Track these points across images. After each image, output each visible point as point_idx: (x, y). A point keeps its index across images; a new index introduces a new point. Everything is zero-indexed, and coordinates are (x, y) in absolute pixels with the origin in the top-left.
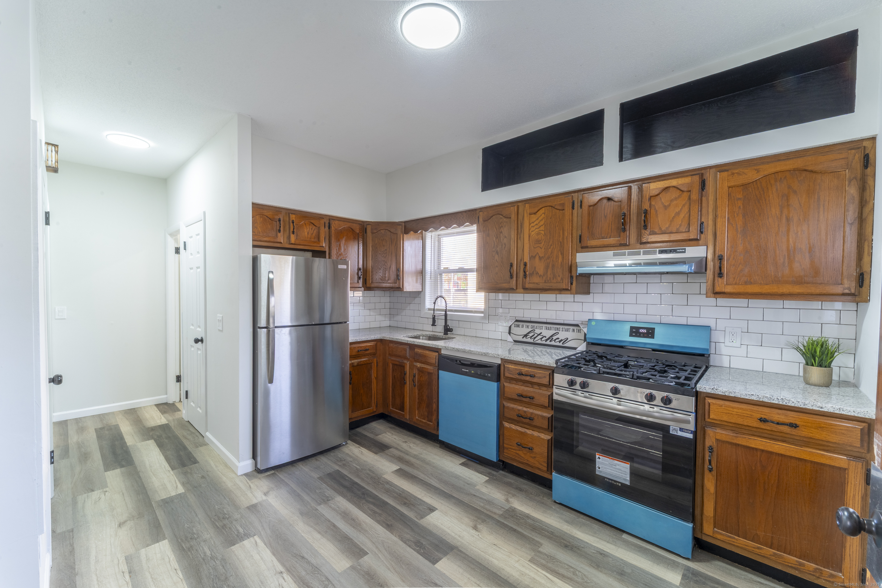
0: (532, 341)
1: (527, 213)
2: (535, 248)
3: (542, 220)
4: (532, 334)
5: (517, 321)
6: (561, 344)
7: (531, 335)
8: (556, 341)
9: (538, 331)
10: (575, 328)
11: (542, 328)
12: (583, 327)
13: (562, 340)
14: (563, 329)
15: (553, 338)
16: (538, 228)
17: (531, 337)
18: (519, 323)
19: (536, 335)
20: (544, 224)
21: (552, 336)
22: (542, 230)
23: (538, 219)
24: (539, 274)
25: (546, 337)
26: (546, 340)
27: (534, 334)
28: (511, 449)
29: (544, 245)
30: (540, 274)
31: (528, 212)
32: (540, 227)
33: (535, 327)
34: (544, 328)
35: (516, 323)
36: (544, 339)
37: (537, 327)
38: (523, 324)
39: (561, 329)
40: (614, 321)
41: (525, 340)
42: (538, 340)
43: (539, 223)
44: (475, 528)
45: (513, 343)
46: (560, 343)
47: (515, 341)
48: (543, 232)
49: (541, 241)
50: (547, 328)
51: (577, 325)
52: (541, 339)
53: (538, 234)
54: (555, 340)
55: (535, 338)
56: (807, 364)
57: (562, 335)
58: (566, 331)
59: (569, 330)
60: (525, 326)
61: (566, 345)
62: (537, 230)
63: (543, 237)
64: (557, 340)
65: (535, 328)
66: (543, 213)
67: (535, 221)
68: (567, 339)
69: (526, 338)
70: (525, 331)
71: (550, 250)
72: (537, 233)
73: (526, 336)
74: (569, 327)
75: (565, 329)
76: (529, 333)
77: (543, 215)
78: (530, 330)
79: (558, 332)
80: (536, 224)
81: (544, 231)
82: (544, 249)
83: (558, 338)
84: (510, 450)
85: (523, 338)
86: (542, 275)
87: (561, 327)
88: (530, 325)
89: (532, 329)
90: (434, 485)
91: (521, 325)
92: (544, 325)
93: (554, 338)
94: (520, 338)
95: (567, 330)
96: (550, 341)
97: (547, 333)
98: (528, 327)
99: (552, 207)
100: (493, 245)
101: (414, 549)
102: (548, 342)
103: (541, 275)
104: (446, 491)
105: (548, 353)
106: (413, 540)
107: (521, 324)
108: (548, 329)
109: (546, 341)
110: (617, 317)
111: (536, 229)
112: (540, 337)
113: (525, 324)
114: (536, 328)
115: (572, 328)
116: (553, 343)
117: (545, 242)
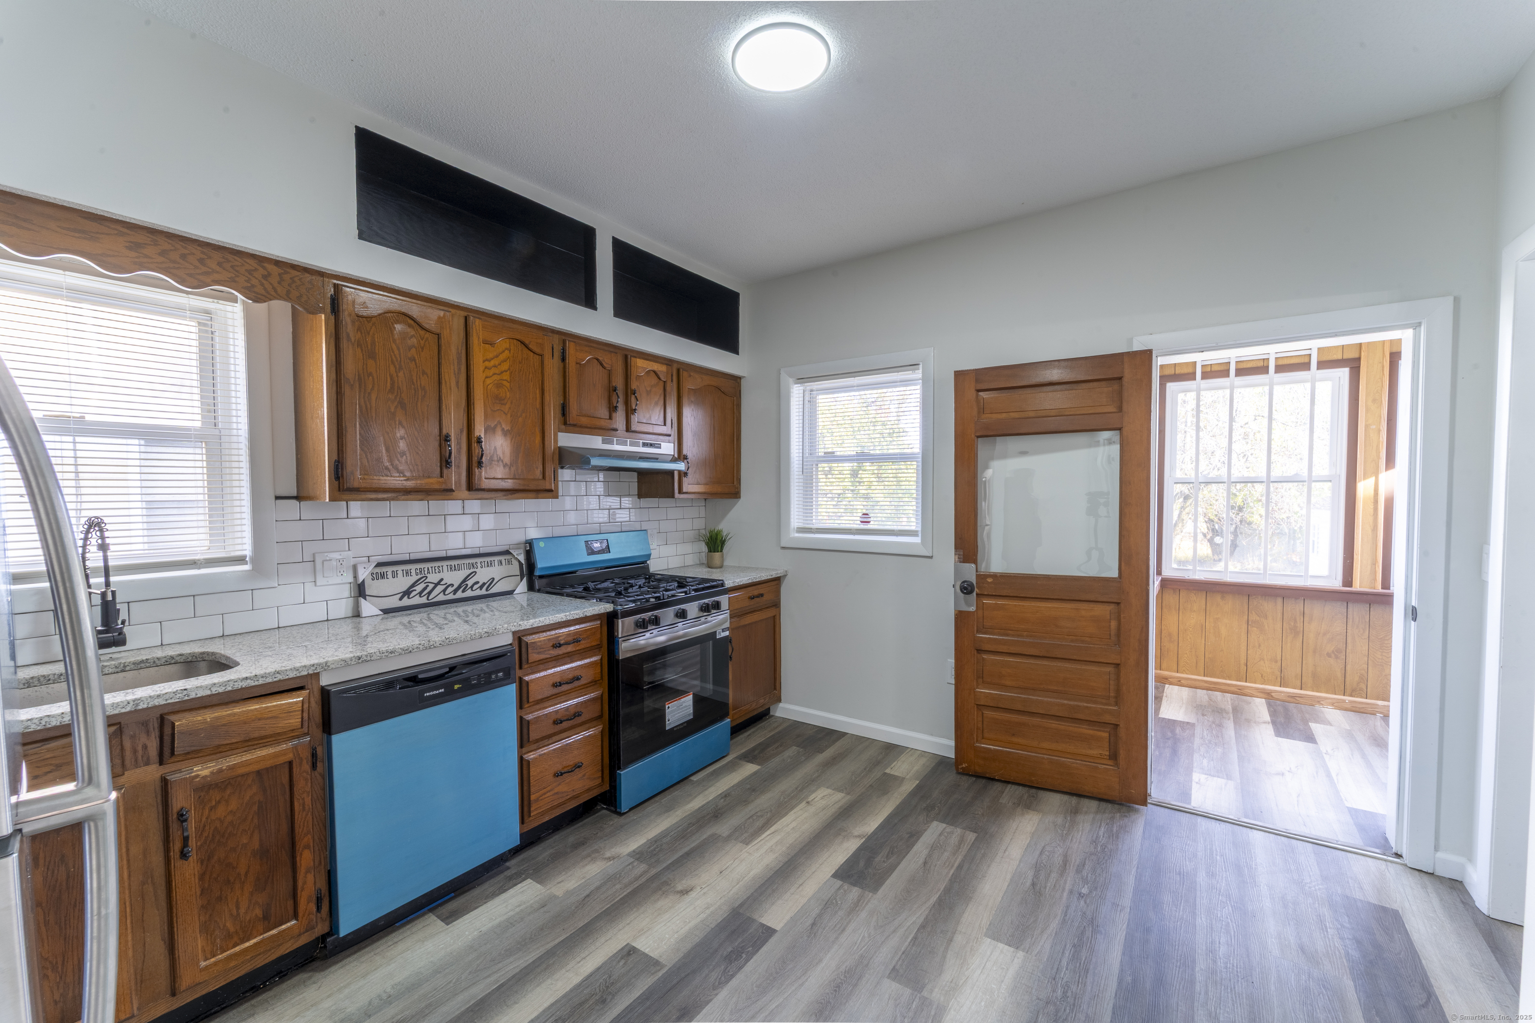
0: (424, 600)
1: (479, 338)
2: (494, 411)
3: (505, 361)
4: (422, 586)
5: (379, 565)
6: (484, 592)
7: (419, 588)
8: (474, 589)
9: (433, 578)
10: (502, 558)
11: (441, 569)
12: (517, 554)
13: (484, 584)
14: (483, 564)
15: (467, 585)
16: (499, 374)
17: (420, 593)
18: (384, 569)
19: (431, 586)
20: (509, 369)
21: (465, 580)
22: (505, 380)
23: (497, 356)
24: (502, 461)
25: (452, 585)
26: (455, 592)
27: (428, 586)
28: (545, 794)
29: (510, 408)
30: (504, 462)
31: (481, 337)
32: (502, 372)
33: (426, 570)
34: (445, 568)
35: (378, 570)
36: (450, 589)
37: (430, 569)
38: (395, 568)
39: (479, 565)
40: (553, 537)
41: (406, 602)
42: (438, 595)
43: (500, 364)
44: (685, 892)
45: (380, 617)
46: (481, 589)
47: (386, 611)
48: (508, 385)
49: (504, 399)
50: (451, 568)
51: (507, 552)
52: (444, 591)
53: (499, 385)
54: (472, 587)
55: (430, 593)
56: (710, 551)
57: (483, 574)
58: (488, 566)
59: (493, 564)
60: (400, 573)
61: (493, 590)
62: (496, 377)
63: (508, 393)
64: (476, 587)
65: (426, 572)
66: (506, 349)
67: (492, 359)
68: (493, 579)
69: (409, 598)
70: (403, 583)
71: (520, 419)
72: (496, 382)
73: (407, 593)
74: (492, 558)
75: (486, 563)
76: (413, 585)
77: (507, 352)
78: (415, 578)
79: (475, 570)
80: (495, 366)
81: (510, 382)
82: (511, 416)
83: (477, 583)
84: (544, 797)
85: (401, 599)
86: (509, 464)
87: (478, 560)
88: (413, 567)
89: (419, 576)
90: (528, 963)
91: (390, 574)
92: (445, 564)
93: (470, 583)
94: (395, 602)
95: (490, 565)
96: (463, 591)
97: (454, 578)
98: (408, 573)
99: (522, 343)
100: (389, 384)
101: (747, 961)
102: (459, 594)
103: (506, 464)
104: (561, 939)
105: (459, 616)
106: (723, 967)
107: (389, 570)
108: (455, 570)
109: (454, 594)
110: (558, 532)
111: (495, 374)
112: (440, 588)
113: (399, 568)
114: (429, 573)
115: (496, 559)
116: (469, 593)
117: (511, 403)
